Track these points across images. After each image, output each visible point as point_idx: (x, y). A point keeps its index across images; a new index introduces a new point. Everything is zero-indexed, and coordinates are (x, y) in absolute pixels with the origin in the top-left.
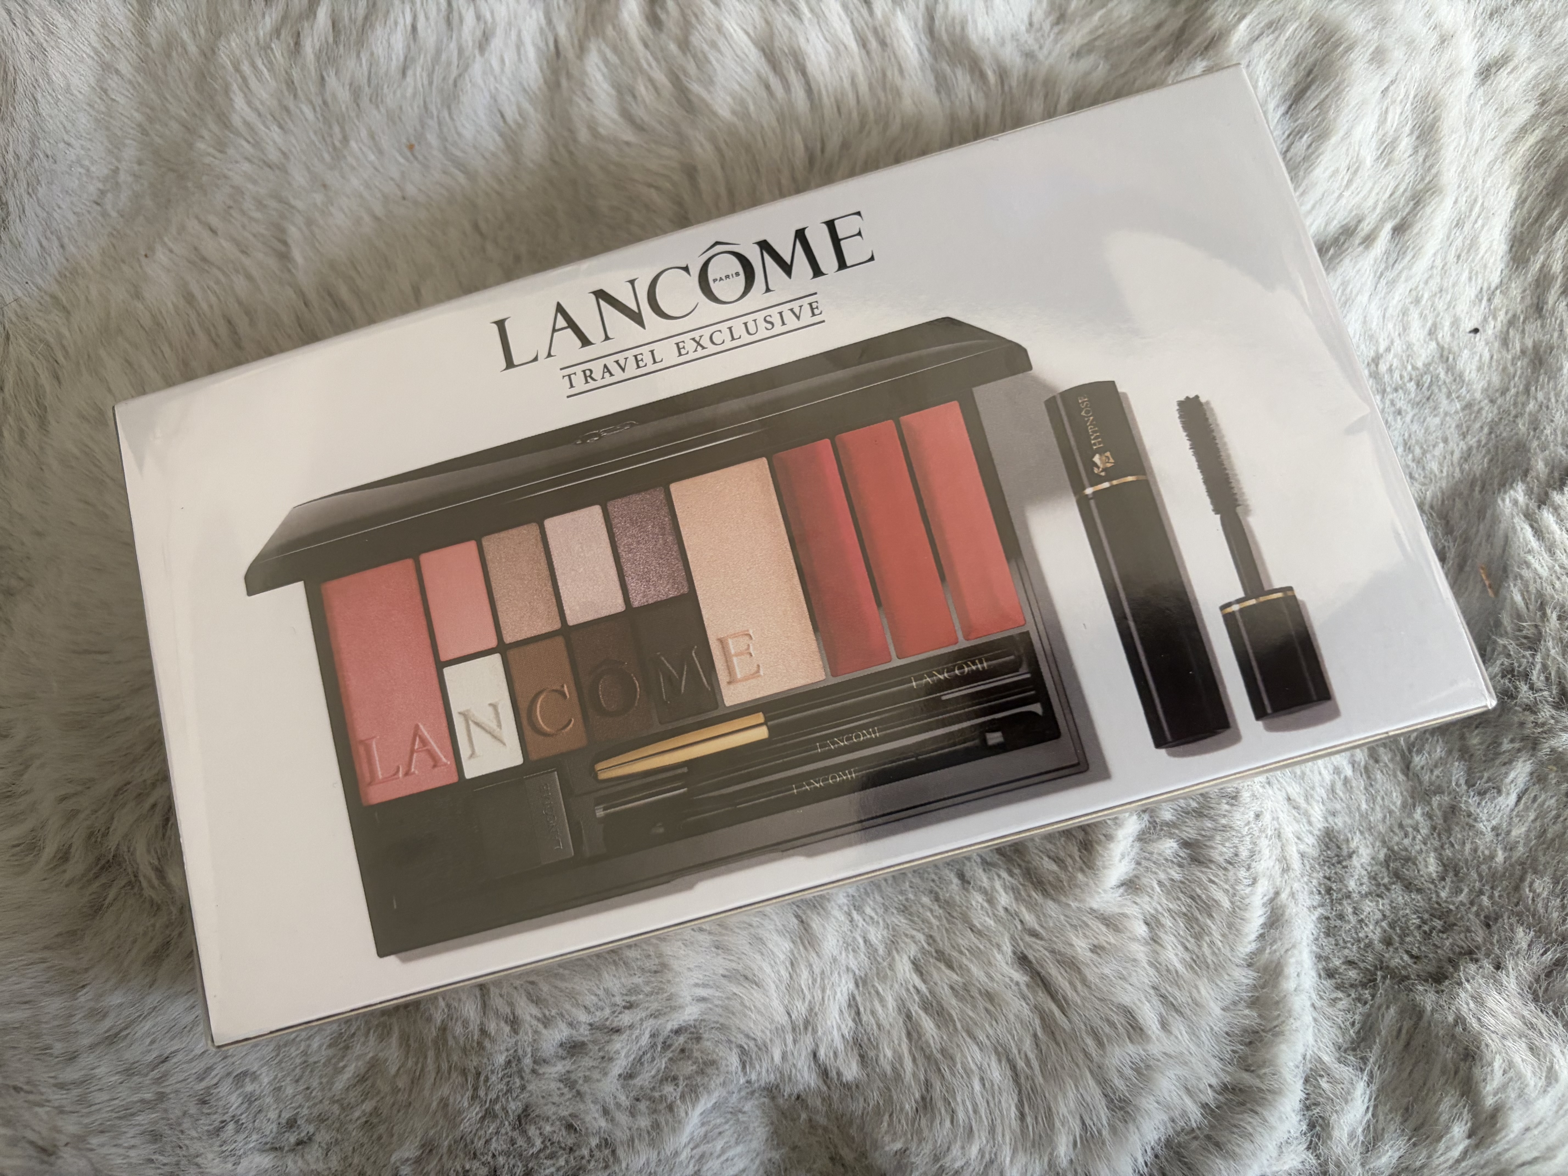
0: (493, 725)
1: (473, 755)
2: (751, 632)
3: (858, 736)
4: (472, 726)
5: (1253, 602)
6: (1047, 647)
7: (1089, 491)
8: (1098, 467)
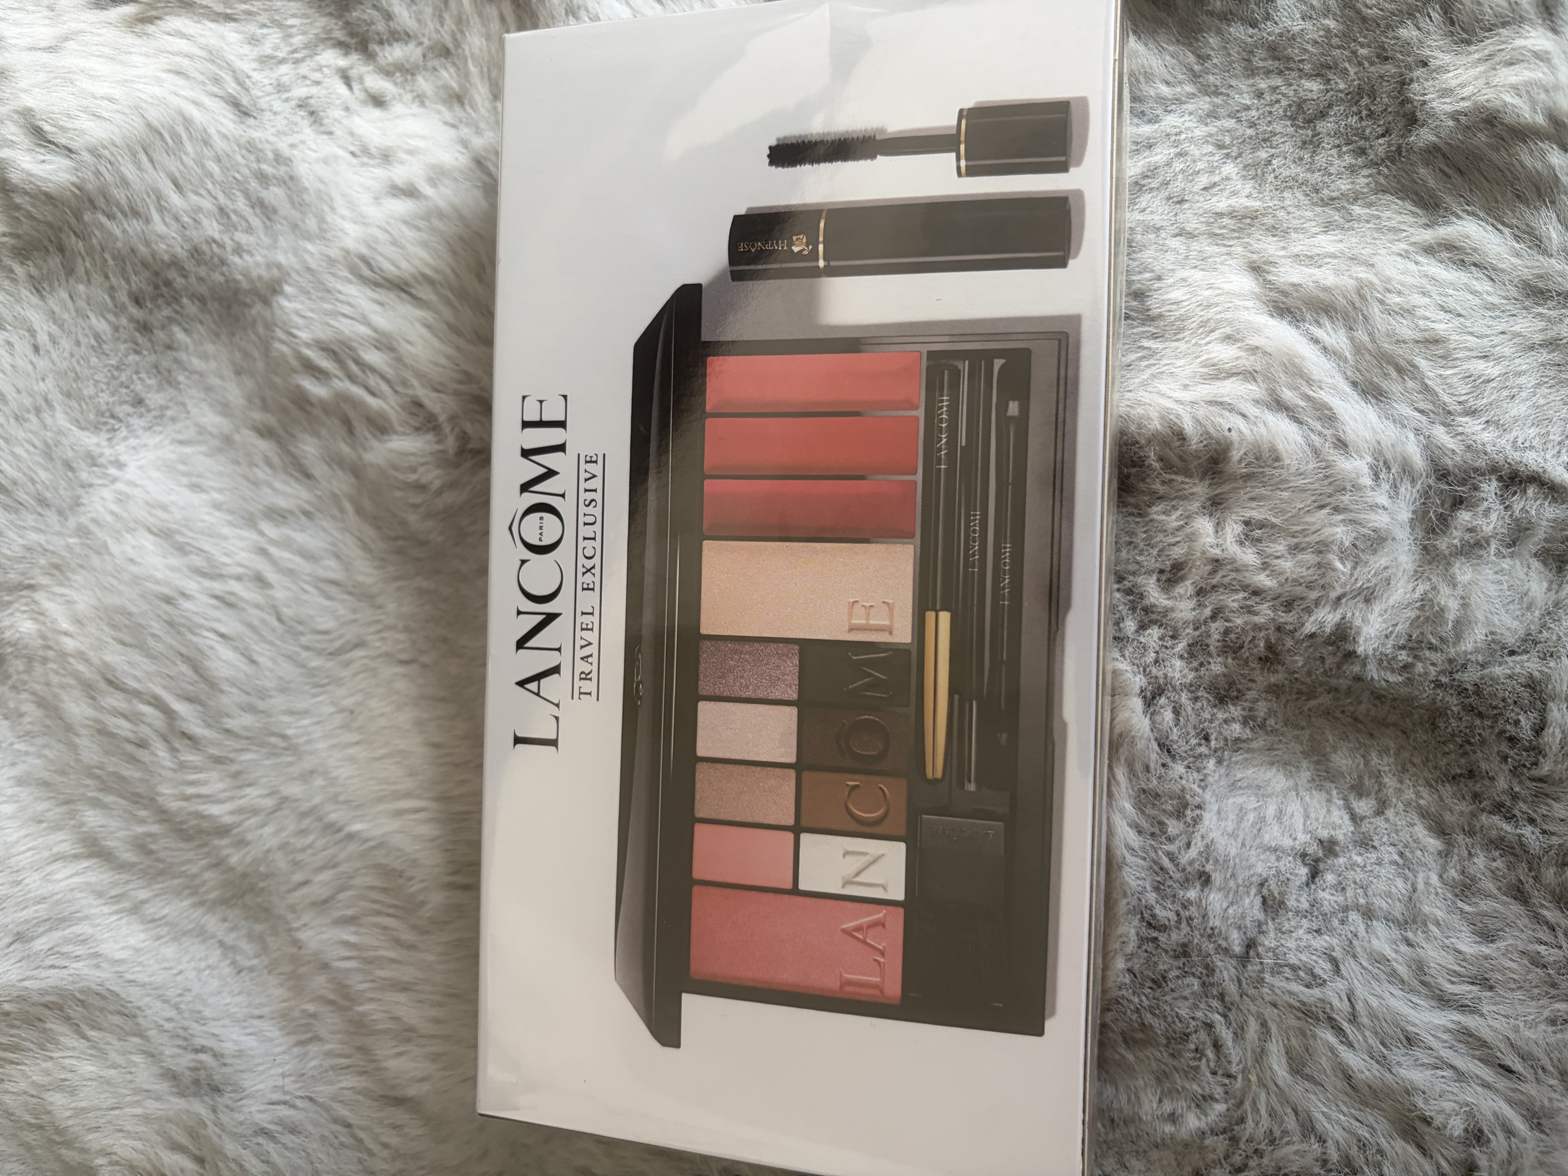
0: (864, 860)
1: (884, 887)
2: (851, 600)
3: (974, 531)
4: (857, 879)
5: (962, 147)
6: (946, 339)
7: (821, 263)
8: (804, 250)
